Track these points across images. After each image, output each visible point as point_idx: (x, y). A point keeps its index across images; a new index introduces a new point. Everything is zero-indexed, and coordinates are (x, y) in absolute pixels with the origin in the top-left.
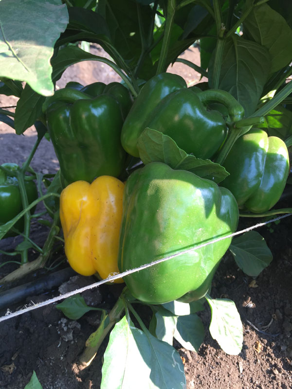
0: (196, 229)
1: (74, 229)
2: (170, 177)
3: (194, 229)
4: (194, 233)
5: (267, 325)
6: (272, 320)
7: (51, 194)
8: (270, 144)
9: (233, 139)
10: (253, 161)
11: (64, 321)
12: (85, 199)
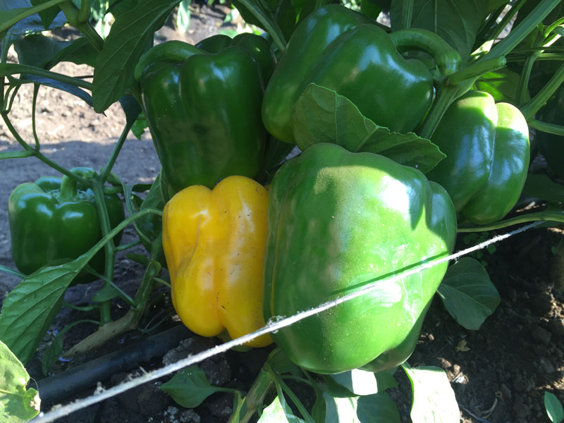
0: (395, 246)
1: (187, 262)
2: (350, 163)
3: (392, 247)
4: (394, 253)
5: (489, 408)
6: (496, 400)
7: (149, 211)
8: (500, 113)
9: (443, 104)
10: (475, 140)
11: (173, 411)
12: (205, 213)
